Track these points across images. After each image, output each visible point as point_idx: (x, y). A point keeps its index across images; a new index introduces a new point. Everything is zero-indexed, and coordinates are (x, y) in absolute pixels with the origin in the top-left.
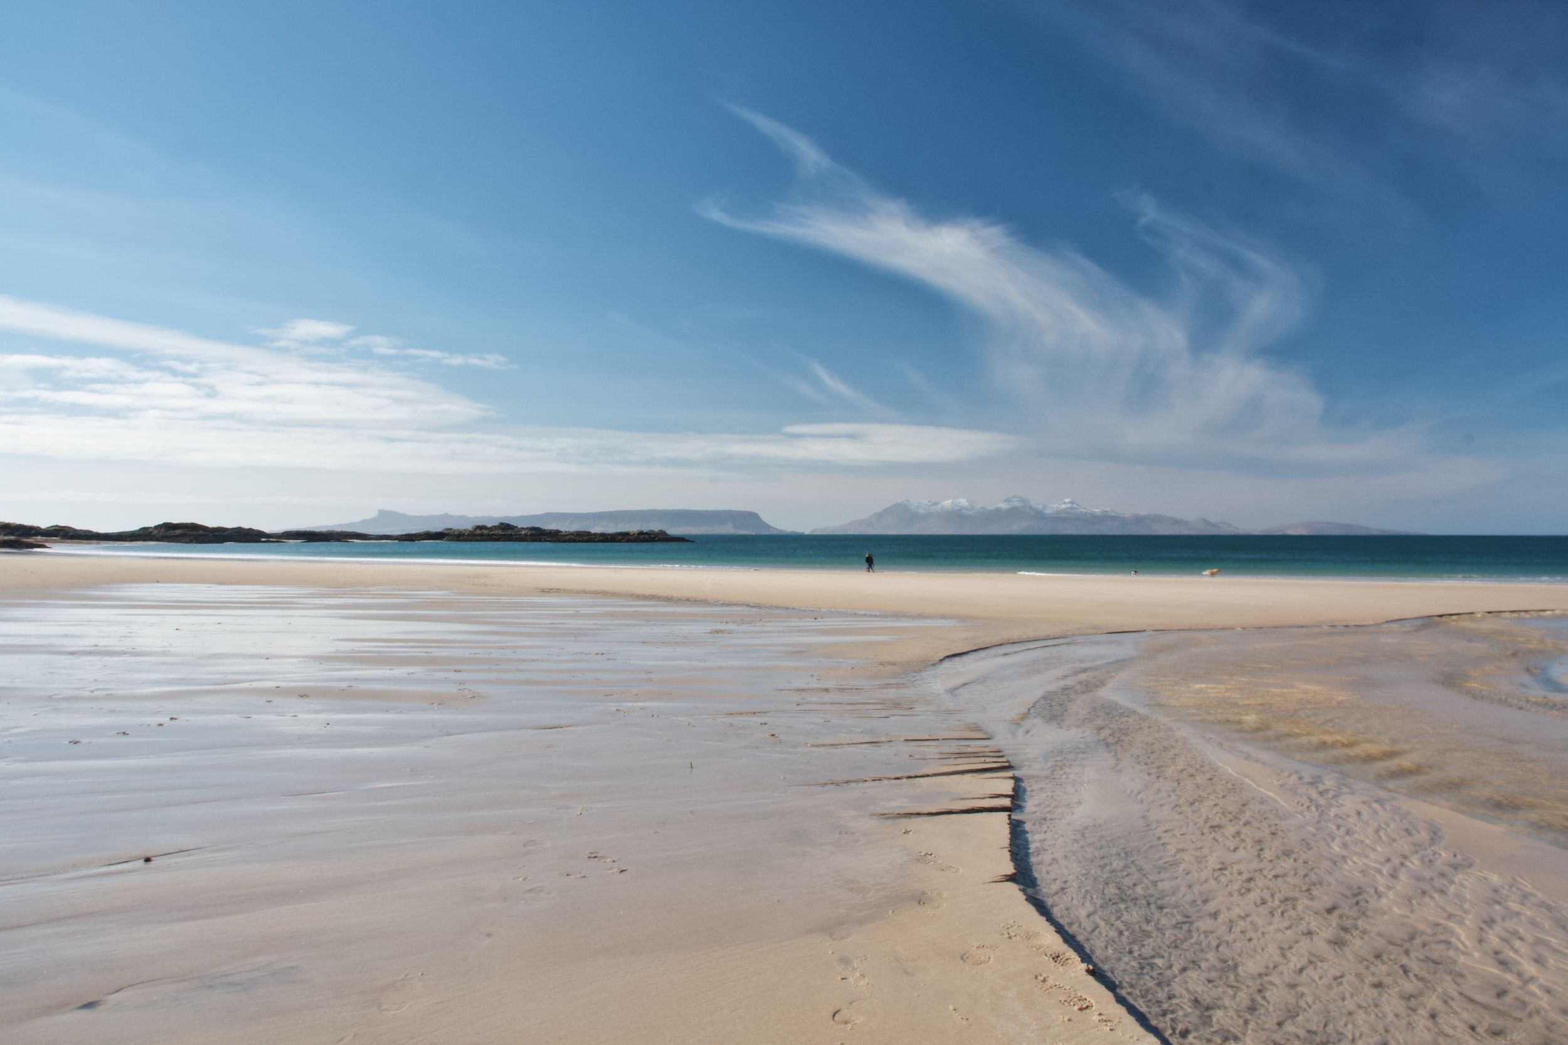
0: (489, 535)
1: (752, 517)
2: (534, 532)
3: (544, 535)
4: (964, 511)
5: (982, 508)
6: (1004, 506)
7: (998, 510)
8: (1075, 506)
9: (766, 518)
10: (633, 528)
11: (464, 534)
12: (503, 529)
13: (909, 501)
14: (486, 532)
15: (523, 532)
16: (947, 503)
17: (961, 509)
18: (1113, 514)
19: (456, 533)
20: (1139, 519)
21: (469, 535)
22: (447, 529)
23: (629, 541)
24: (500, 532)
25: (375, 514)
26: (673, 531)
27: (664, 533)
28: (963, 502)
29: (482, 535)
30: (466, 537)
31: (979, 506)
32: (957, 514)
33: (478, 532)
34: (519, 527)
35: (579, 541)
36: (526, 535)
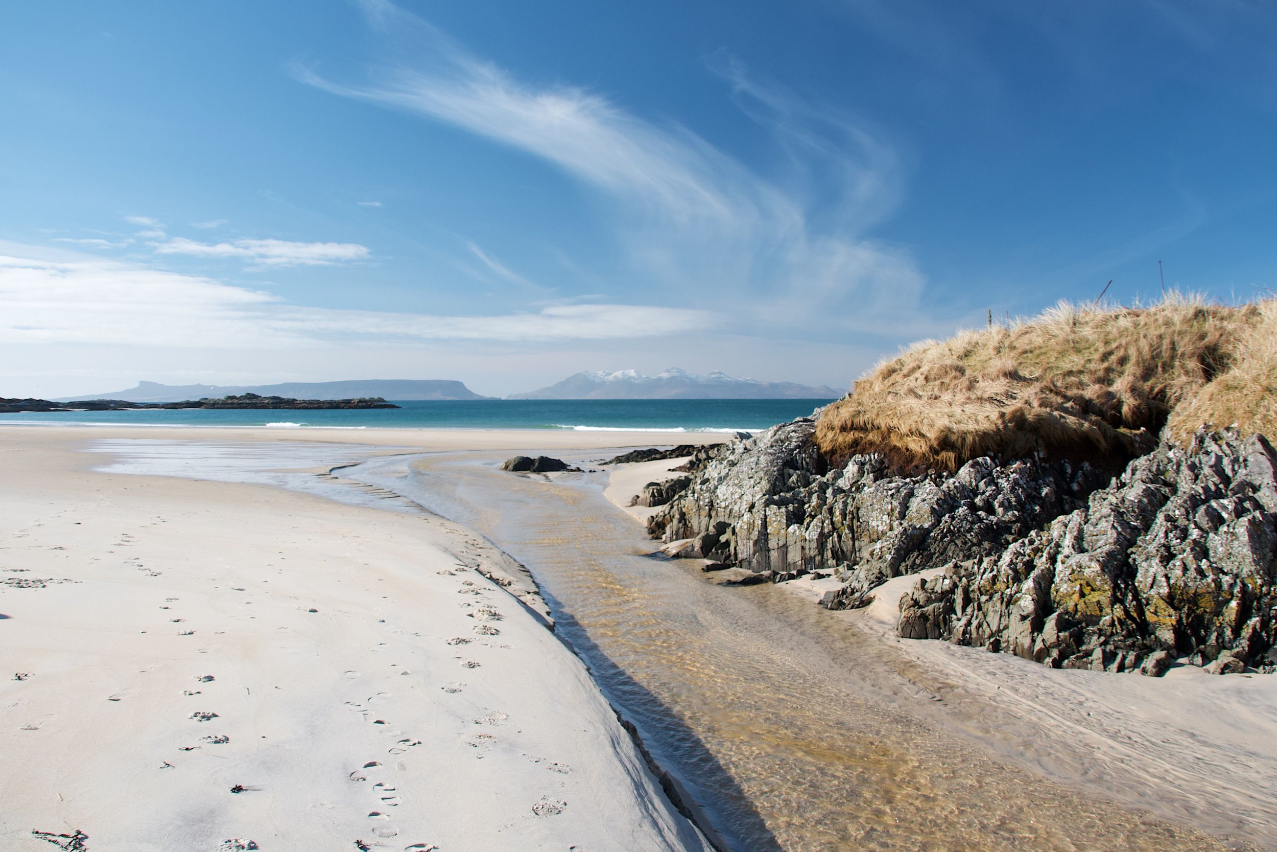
0: (238, 404)
1: (458, 385)
2: (274, 401)
3: (283, 403)
4: (632, 380)
5: (647, 378)
6: (665, 375)
7: (660, 379)
8: (722, 376)
9: (469, 386)
10: (355, 396)
11: (218, 404)
12: (249, 399)
13: (587, 372)
14: (235, 401)
15: (266, 401)
16: (619, 374)
17: (631, 378)
18: (753, 382)
19: (212, 402)
20: (774, 386)
21: (222, 404)
22: (203, 399)
23: (350, 408)
24: (248, 401)
25: (137, 385)
26: (389, 398)
27: (383, 400)
28: (632, 373)
29: (233, 403)
30: (219, 406)
31: (644, 376)
32: (627, 383)
33: (230, 401)
34: (263, 396)
35: (311, 408)
36: (268, 403)
